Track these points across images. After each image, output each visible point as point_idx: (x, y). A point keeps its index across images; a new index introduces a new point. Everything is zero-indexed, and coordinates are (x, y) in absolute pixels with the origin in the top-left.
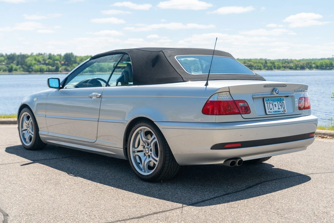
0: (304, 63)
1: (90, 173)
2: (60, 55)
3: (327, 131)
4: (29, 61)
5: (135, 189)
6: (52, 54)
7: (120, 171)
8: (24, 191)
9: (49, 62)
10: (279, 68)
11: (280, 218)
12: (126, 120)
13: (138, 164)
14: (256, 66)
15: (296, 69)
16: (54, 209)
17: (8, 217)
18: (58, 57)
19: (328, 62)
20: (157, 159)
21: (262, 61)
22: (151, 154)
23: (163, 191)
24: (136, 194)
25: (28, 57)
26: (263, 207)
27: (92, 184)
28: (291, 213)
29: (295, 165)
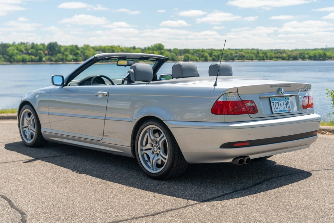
0: (297, 54)
1: (97, 171)
2: (43, 45)
3: (326, 126)
4: (10, 50)
5: (145, 187)
6: (35, 43)
7: (127, 169)
8: (35, 189)
9: (32, 51)
10: (271, 58)
11: (290, 214)
12: (133, 118)
13: (146, 162)
14: (248, 56)
15: (289, 59)
16: (69, 207)
17: (25, 215)
18: (41, 47)
19: (321, 52)
20: (166, 157)
21: (253, 51)
22: (159, 152)
23: (172, 189)
24: (147, 191)
25: (10, 46)
26: (272, 204)
27: (101, 182)
28: (299, 209)
29: (298, 162)
